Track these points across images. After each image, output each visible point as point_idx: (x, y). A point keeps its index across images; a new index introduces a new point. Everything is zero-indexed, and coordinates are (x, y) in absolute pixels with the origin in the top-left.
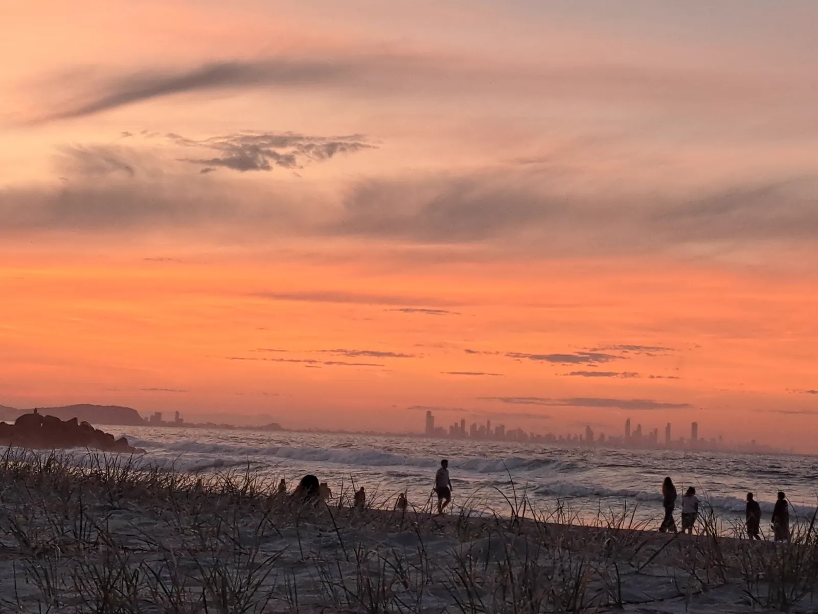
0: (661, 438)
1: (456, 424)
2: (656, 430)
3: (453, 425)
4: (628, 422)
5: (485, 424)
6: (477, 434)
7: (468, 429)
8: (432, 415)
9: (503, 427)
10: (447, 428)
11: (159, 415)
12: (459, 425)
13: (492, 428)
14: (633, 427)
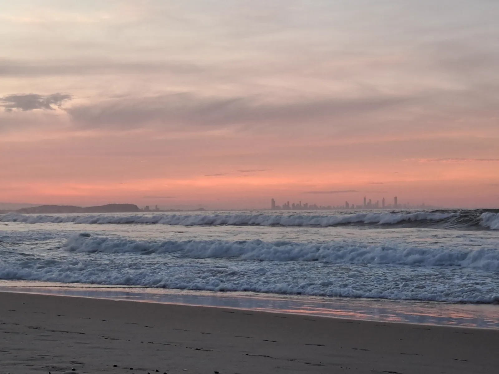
0: (381, 205)
1: (285, 204)
2: (378, 201)
3: (284, 204)
4: (365, 199)
5: (299, 203)
6: (295, 207)
7: (291, 206)
8: (274, 200)
9: (307, 204)
10: (281, 206)
11: (148, 207)
12: (287, 204)
13: (302, 205)
14: (367, 201)
